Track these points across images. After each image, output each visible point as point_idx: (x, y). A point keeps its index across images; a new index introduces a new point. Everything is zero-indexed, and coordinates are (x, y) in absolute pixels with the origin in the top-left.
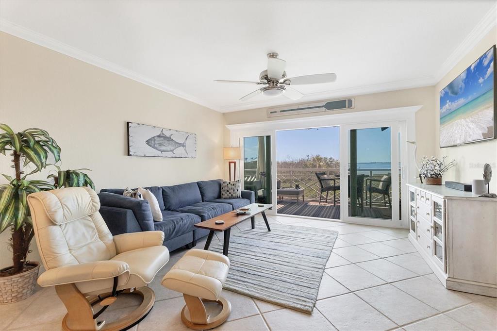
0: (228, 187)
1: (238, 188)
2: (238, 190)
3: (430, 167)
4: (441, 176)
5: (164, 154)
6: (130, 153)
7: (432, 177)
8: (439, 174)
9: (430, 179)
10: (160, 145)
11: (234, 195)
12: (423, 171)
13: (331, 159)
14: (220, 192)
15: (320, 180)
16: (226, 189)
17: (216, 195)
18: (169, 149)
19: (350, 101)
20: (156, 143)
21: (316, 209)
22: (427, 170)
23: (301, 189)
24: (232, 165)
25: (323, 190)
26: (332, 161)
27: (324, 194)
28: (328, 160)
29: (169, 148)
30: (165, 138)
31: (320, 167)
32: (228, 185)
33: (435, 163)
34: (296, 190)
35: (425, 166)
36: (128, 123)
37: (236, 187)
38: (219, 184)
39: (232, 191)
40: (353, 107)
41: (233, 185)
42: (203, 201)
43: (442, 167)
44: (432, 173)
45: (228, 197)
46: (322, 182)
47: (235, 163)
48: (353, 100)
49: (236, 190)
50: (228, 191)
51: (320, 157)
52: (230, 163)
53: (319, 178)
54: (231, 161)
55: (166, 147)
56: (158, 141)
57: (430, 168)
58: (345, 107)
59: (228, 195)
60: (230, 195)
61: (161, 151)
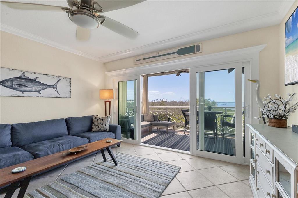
0: (97, 122)
1: (106, 123)
2: (105, 125)
3: (272, 106)
4: (287, 118)
5: (25, 94)
7: (275, 118)
8: (284, 115)
9: (273, 120)
10: (21, 86)
11: (102, 129)
12: (265, 111)
13: (209, 99)
17: (86, 129)
18: (33, 90)
19: (198, 47)
20: (14, 83)
21: (181, 137)
22: (269, 111)
23: (172, 122)
24: (108, 104)
25: (187, 123)
28: (207, 101)
30: (28, 79)
32: (98, 120)
33: (279, 103)
35: (268, 105)
37: (104, 122)
38: (91, 119)
39: (100, 125)
40: (200, 51)
41: (103, 120)
42: (69, 135)
43: (288, 107)
44: (275, 113)
45: (97, 130)
46: (186, 116)
47: (110, 102)
48: (200, 45)
49: (104, 125)
50: (97, 125)
52: (106, 102)
53: (184, 114)
55: (30, 88)
57: (273, 108)
59: (97, 129)
60: (99, 129)
61: (23, 92)
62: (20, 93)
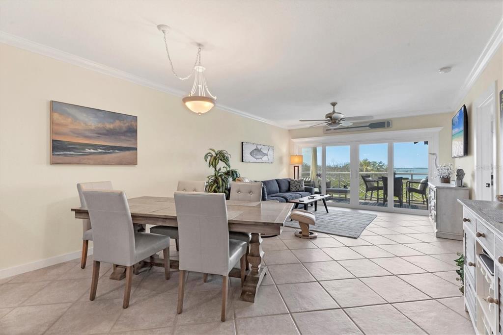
3: (443, 171)
4: (450, 178)
5: (258, 161)
6: (244, 160)
8: (448, 176)
10: (256, 155)
11: (300, 189)
13: (380, 163)
14: (289, 187)
15: (366, 182)
16: (294, 185)
17: (287, 189)
19: (388, 123)
20: (254, 154)
23: (349, 189)
24: (296, 168)
25: (367, 190)
26: (381, 166)
27: (369, 194)
28: (377, 165)
29: (260, 157)
30: (258, 150)
31: (367, 170)
32: (295, 182)
34: (344, 189)
36: (242, 143)
37: (300, 184)
38: (289, 182)
39: (298, 186)
40: (391, 126)
41: (299, 182)
42: (280, 192)
45: (295, 191)
46: (367, 183)
47: (298, 167)
48: (391, 122)
49: (301, 186)
51: (367, 161)
52: (295, 167)
53: (364, 180)
54: (295, 165)
56: (255, 152)
58: (385, 127)
59: (295, 189)
60: (297, 189)
61: (257, 159)
62: (254, 160)
